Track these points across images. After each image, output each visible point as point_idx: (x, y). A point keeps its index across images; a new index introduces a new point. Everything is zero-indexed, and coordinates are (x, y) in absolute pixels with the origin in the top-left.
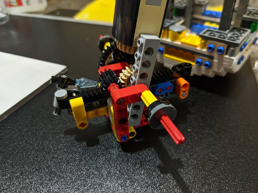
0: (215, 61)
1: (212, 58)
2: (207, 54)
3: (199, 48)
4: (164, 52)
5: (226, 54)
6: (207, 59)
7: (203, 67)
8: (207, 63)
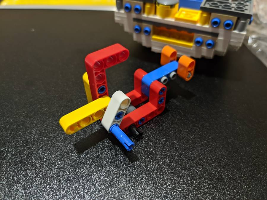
0: (221, 38)
1: (216, 35)
2: (210, 30)
3: (199, 25)
4: (151, 33)
5: (235, 29)
6: (210, 37)
7: (204, 48)
8: (210, 42)
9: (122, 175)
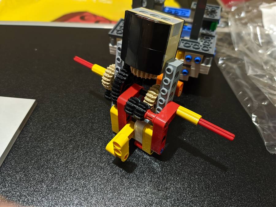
0: (193, 68)
1: (189, 66)
2: (185, 63)
5: (202, 63)
6: (185, 67)
7: (181, 75)
8: (185, 71)
9: (115, 173)
